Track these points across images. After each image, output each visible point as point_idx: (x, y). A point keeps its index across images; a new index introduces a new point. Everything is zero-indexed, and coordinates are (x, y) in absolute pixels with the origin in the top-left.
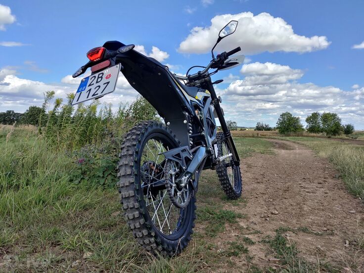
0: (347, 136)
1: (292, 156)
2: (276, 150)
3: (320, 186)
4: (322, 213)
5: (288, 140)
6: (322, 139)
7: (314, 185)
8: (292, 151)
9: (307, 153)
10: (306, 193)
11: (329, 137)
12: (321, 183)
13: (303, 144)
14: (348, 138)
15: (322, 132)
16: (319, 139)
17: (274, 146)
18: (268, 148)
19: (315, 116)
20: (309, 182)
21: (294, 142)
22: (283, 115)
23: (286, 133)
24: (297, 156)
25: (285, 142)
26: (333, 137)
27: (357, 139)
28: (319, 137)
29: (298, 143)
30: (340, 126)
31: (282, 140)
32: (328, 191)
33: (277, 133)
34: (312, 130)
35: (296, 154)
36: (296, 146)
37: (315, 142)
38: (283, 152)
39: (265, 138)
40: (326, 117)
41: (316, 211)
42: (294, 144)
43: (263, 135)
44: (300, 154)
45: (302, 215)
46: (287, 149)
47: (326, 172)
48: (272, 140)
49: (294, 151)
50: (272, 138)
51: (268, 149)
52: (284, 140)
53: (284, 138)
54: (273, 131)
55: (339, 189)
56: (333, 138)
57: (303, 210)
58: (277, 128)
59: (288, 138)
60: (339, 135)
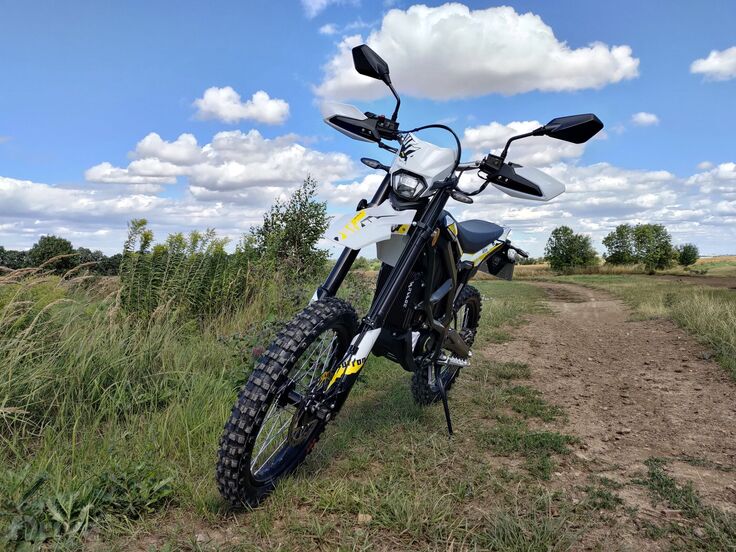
0: (685, 269)
1: (586, 315)
2: (551, 304)
3: (680, 376)
4: (705, 428)
5: (572, 282)
6: (638, 277)
7: (669, 375)
8: (583, 304)
9: (615, 306)
10: (663, 392)
11: (652, 273)
12: (680, 372)
13: (603, 290)
14: (688, 272)
15: (636, 263)
16: (633, 276)
17: (546, 296)
18: (535, 299)
19: (622, 231)
20: (657, 370)
21: (584, 286)
22: (556, 233)
23: (565, 268)
24: (597, 315)
25: (566, 286)
26: (658, 271)
27: (707, 275)
28: (632, 273)
29: (593, 288)
30: (670, 250)
31: (560, 282)
32: (700, 387)
33: (547, 270)
34: (616, 259)
35: (592, 310)
36: (590, 294)
37: (626, 285)
38: (566, 307)
39: (526, 280)
40: (643, 234)
41: (695, 425)
42: (584, 289)
43: (521, 275)
44: (600, 310)
45: (675, 433)
46: (572, 300)
47: (682, 349)
48: (541, 284)
49: (589, 304)
50: (539, 281)
51: (537, 303)
52: (565, 283)
53: (563, 278)
54: (538, 266)
55: (719, 381)
56: (659, 274)
57: (672, 424)
58: (546, 259)
59: (571, 278)
60: (670, 267)
